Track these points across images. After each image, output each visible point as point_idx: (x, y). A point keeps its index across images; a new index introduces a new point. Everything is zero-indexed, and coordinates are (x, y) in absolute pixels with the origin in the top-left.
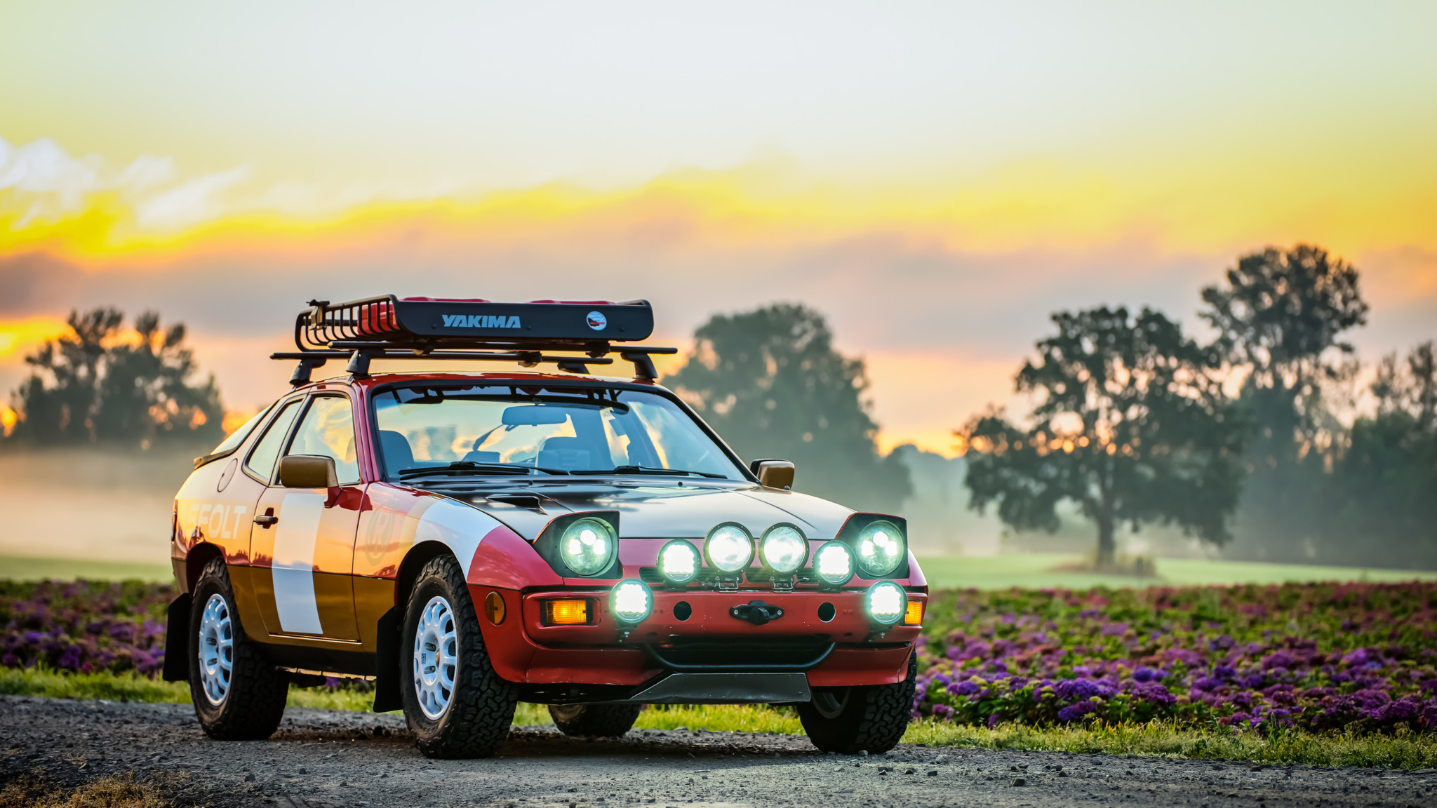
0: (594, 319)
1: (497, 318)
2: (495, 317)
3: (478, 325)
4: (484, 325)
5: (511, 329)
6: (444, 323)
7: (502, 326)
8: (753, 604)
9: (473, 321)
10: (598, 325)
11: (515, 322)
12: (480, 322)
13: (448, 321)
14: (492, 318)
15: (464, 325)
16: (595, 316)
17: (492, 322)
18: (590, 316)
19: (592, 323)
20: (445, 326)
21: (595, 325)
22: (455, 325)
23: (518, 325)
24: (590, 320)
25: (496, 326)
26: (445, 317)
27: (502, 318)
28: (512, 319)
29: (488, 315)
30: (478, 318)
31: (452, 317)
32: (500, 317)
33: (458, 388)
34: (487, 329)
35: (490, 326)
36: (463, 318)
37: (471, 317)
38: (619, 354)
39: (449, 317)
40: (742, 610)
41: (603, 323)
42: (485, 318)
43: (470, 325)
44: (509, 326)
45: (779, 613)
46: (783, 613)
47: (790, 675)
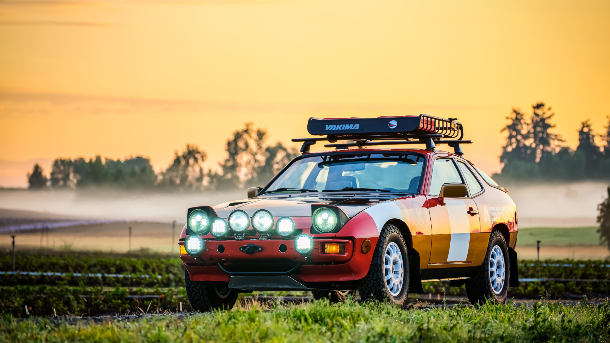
0: (392, 124)
1: (349, 126)
3: (340, 129)
4: (343, 129)
5: (354, 130)
6: (326, 129)
7: (350, 129)
8: (249, 245)
9: (339, 127)
10: (393, 126)
11: (357, 127)
12: (341, 128)
13: (328, 128)
14: (348, 125)
15: (334, 129)
16: (392, 122)
17: (347, 127)
18: (390, 122)
19: (390, 125)
20: (326, 130)
21: (391, 126)
22: (330, 129)
23: (357, 128)
25: (348, 129)
26: (327, 126)
27: (352, 125)
28: (356, 125)
29: (346, 124)
30: (341, 125)
31: (330, 126)
32: (351, 125)
34: (344, 130)
35: (345, 129)
36: (335, 126)
37: (338, 125)
39: (329, 126)
41: (396, 125)
42: (344, 125)
43: (337, 129)
44: (353, 128)
45: (260, 249)
46: (262, 249)
47: (283, 276)
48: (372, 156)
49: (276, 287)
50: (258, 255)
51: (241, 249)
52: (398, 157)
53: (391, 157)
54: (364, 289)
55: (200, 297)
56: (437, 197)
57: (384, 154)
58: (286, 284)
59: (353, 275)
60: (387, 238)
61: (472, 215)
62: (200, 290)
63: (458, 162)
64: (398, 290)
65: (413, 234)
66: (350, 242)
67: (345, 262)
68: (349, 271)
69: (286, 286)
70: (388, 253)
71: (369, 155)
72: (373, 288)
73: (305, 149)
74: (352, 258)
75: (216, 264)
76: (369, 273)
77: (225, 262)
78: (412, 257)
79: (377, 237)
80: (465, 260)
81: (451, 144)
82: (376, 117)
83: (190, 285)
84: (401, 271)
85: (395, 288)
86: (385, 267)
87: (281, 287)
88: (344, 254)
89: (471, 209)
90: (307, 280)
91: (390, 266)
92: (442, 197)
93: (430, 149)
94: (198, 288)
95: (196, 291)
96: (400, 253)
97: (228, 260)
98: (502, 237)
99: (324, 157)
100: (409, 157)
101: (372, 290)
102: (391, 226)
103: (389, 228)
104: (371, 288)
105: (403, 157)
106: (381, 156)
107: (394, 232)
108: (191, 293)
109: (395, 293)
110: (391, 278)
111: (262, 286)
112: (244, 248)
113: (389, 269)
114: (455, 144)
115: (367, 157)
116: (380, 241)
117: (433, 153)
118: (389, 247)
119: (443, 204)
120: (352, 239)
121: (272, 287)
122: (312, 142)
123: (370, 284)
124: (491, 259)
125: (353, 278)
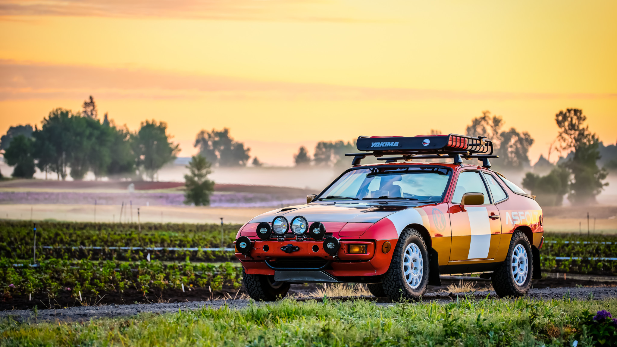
2: (390, 142)
3: (383, 146)
4: (385, 146)
5: (395, 147)
6: (371, 146)
7: (392, 146)
8: (288, 246)
9: (382, 144)
10: (426, 144)
11: (397, 144)
12: (384, 145)
13: (373, 145)
15: (378, 146)
16: (426, 141)
17: (389, 144)
18: (424, 141)
22: (375, 146)
23: (397, 145)
24: (424, 142)
25: (390, 146)
26: (372, 143)
27: (393, 143)
28: (396, 143)
30: (384, 143)
31: (375, 143)
34: (386, 147)
35: (387, 146)
36: (379, 143)
37: (382, 143)
41: (428, 143)
42: (387, 143)
43: (380, 146)
44: (394, 146)
45: (297, 249)
46: (299, 249)
47: (317, 272)
48: (410, 169)
49: (312, 280)
50: (295, 254)
51: (282, 249)
52: (431, 169)
53: (426, 169)
54: (386, 283)
55: (255, 287)
56: (459, 204)
57: (421, 168)
58: (321, 278)
59: (376, 271)
60: (407, 240)
61: (494, 219)
62: (255, 282)
63: (484, 174)
64: (416, 283)
65: (432, 236)
66: (372, 243)
67: (368, 260)
68: (372, 268)
69: (320, 280)
70: (408, 252)
71: (408, 168)
72: (393, 282)
73: (356, 163)
74: (374, 257)
75: (263, 261)
76: (389, 269)
77: (270, 259)
78: (431, 255)
79: (396, 240)
80: (486, 257)
81: (480, 158)
82: (413, 136)
83: (247, 278)
84: (421, 267)
85: (414, 282)
86: (404, 264)
87: (316, 280)
88: (366, 254)
89: (493, 214)
90: (337, 274)
91: (409, 264)
92: (463, 204)
93: (457, 163)
94: (252, 280)
95: (251, 282)
96: (419, 252)
97: (272, 257)
98: (525, 237)
99: (372, 169)
100: (440, 170)
101: (392, 284)
102: (411, 230)
103: (408, 232)
104: (391, 282)
105: (436, 169)
106: (419, 169)
107: (414, 234)
108: (248, 284)
109: (414, 286)
110: (410, 274)
111: (302, 280)
112: (284, 247)
113: (408, 266)
114: (483, 159)
115: (406, 169)
116: (400, 243)
117: (460, 167)
118: (409, 248)
119: (464, 211)
120: (374, 241)
121: (310, 280)
122: (362, 157)
123: (391, 279)
124: (513, 255)
125: (375, 273)
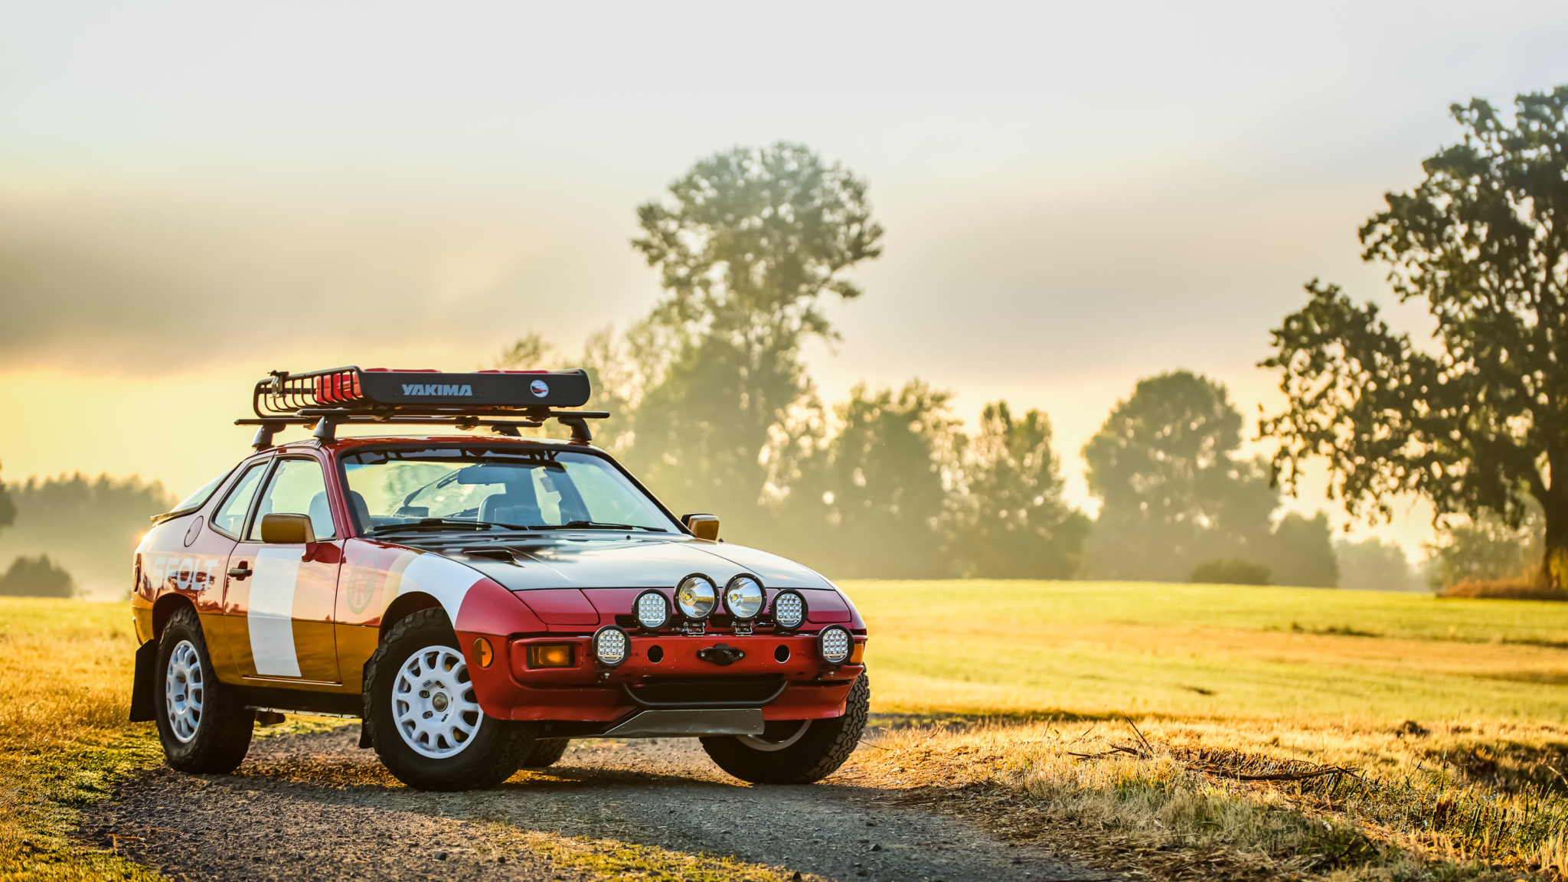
0: (537, 387)
1: (451, 387)
2: (448, 386)
3: (434, 394)
4: (440, 394)
5: (464, 397)
6: (403, 392)
7: (456, 394)
8: (718, 647)
9: (430, 390)
11: (467, 390)
12: (436, 390)
13: (408, 390)
14: (447, 387)
15: (421, 393)
16: (539, 384)
17: (446, 390)
18: (534, 384)
19: (535, 391)
20: (405, 394)
21: (538, 393)
22: (414, 393)
23: (469, 393)
24: (534, 388)
25: (450, 394)
26: (404, 386)
27: (455, 387)
28: (464, 387)
29: (443, 384)
30: (434, 386)
31: (411, 386)
32: (454, 386)
33: (413, 451)
34: (442, 397)
35: (445, 394)
36: (421, 387)
37: (427, 386)
38: (557, 418)
39: (408, 386)
40: (707, 652)
41: (545, 391)
42: (440, 387)
43: (427, 394)
44: (461, 394)
45: (741, 655)
46: (745, 656)
47: (747, 710)
51: (703, 655)
75: (618, 686)
